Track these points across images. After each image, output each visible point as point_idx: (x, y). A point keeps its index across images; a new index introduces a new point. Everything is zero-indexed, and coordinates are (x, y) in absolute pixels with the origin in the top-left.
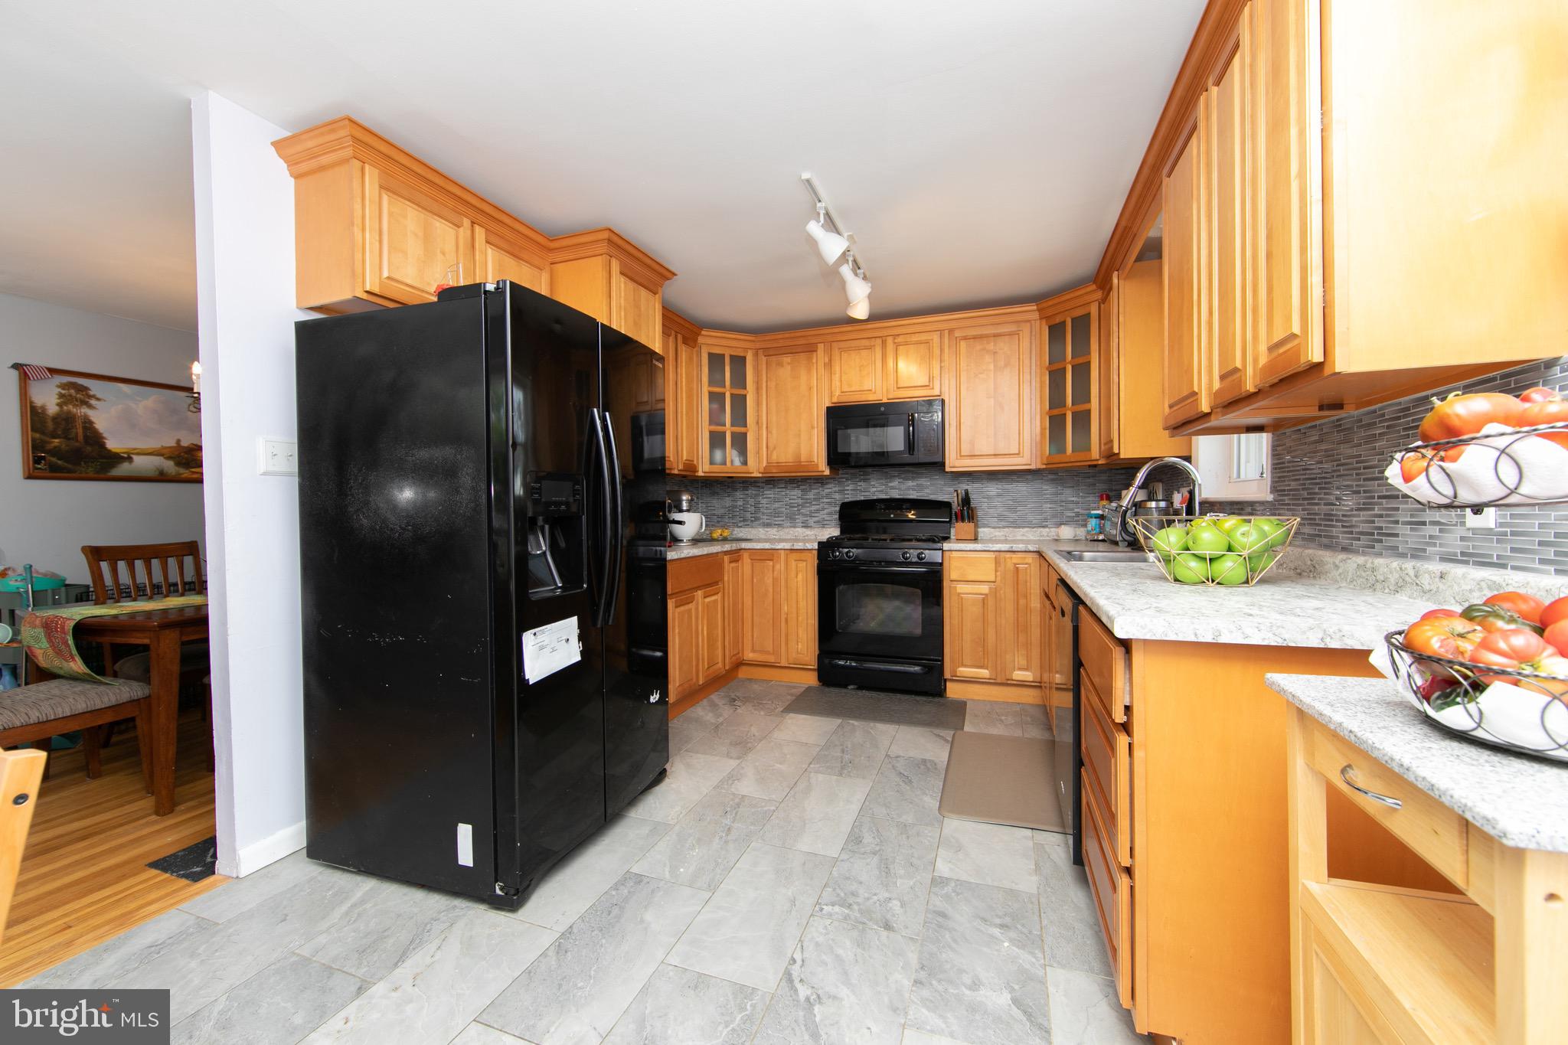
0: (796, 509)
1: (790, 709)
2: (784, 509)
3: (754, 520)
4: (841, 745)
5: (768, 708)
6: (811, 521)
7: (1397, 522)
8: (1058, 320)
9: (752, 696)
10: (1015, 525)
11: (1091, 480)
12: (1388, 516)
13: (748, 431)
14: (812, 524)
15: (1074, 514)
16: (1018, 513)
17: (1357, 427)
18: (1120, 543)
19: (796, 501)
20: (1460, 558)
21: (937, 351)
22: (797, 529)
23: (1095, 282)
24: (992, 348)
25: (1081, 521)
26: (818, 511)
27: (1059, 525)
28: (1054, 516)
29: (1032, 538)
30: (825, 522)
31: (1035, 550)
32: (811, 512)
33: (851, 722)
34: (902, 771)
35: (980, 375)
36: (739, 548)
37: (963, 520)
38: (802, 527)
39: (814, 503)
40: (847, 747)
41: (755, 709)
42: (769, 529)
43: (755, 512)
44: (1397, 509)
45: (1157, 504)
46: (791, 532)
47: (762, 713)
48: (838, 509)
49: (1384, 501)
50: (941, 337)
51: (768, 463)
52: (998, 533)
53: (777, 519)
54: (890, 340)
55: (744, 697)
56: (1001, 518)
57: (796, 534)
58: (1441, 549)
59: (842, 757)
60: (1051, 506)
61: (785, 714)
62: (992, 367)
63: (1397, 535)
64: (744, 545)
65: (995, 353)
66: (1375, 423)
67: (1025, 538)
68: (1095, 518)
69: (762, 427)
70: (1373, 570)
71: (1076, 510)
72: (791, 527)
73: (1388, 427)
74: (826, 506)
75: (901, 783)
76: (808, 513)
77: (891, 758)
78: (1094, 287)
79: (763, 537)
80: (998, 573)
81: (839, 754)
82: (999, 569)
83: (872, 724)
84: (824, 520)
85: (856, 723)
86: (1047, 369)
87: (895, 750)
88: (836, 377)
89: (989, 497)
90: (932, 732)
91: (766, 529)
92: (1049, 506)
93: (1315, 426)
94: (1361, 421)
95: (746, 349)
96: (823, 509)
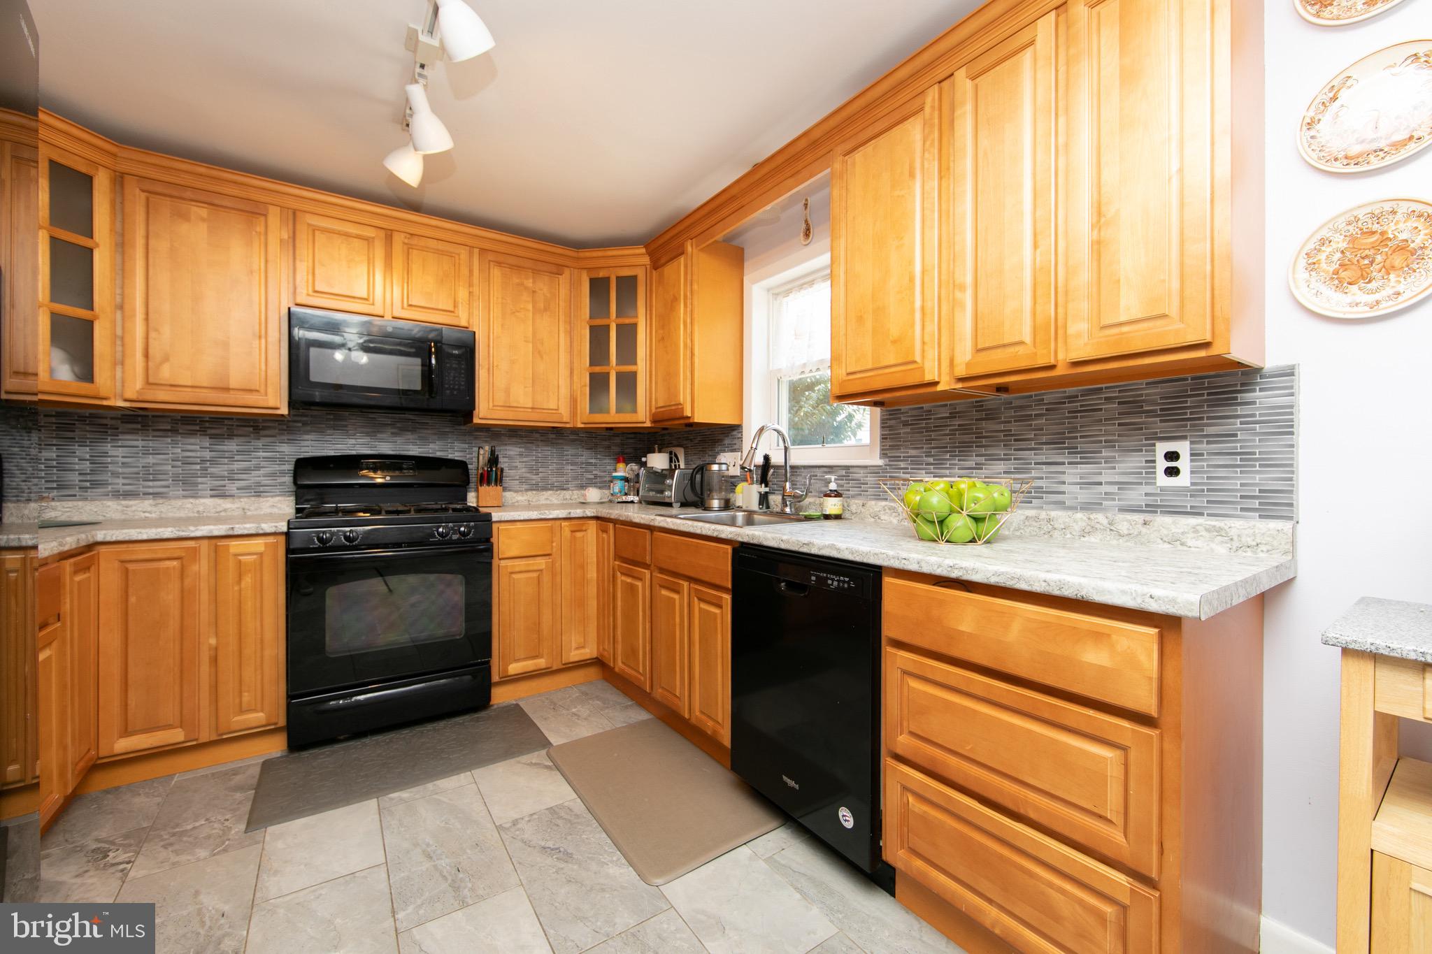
0: (198, 467)
1: (258, 818)
2: (170, 467)
3: (93, 485)
4: (416, 845)
5: (209, 837)
6: (232, 487)
7: (1064, 483)
8: (602, 274)
9: (145, 825)
10: (536, 488)
11: (607, 443)
12: (1053, 478)
13: (97, 317)
14: (235, 492)
15: (593, 477)
16: (541, 475)
17: (1005, 409)
18: (674, 505)
19: (198, 454)
20: (1144, 509)
21: (465, 271)
22: (202, 501)
23: (646, 247)
24: (531, 285)
25: (605, 484)
26: (247, 470)
27: (582, 487)
28: (575, 478)
29: (556, 502)
30: (262, 489)
31: (593, 515)
32: (232, 472)
33: (392, 795)
34: (543, 844)
35: (517, 314)
36: (91, 540)
37: (489, 483)
38: (212, 496)
39: (237, 458)
40: (428, 845)
41: (177, 852)
42: (131, 503)
43: (93, 472)
44: (1064, 473)
45: (719, 467)
46: (189, 506)
47: (202, 853)
48: (291, 467)
49: (1044, 466)
50: (471, 255)
51: (148, 383)
52: (521, 498)
53: (151, 484)
54: (398, 239)
55: (126, 837)
56: (523, 480)
57: (201, 509)
58: (1120, 503)
59: (435, 866)
60: (572, 467)
61: (258, 834)
62: (530, 307)
63: (1064, 493)
64: (100, 536)
65: (534, 292)
66: (1031, 406)
67: (548, 502)
68: (621, 480)
69: (134, 316)
70: (1049, 520)
71: (594, 472)
72: (185, 497)
73: (1047, 410)
74: (263, 464)
75: (562, 865)
76: (226, 474)
77: (508, 829)
78: (643, 251)
79: (117, 516)
80: (554, 544)
81: (427, 865)
82: (554, 539)
83: (430, 786)
84: (259, 484)
85: (405, 794)
86: (588, 323)
87: (505, 814)
88: (303, 268)
89: (510, 457)
90: (519, 762)
91: (124, 502)
92: (570, 467)
93: (946, 405)
94: (1011, 403)
95: (96, 164)
96: (258, 468)
